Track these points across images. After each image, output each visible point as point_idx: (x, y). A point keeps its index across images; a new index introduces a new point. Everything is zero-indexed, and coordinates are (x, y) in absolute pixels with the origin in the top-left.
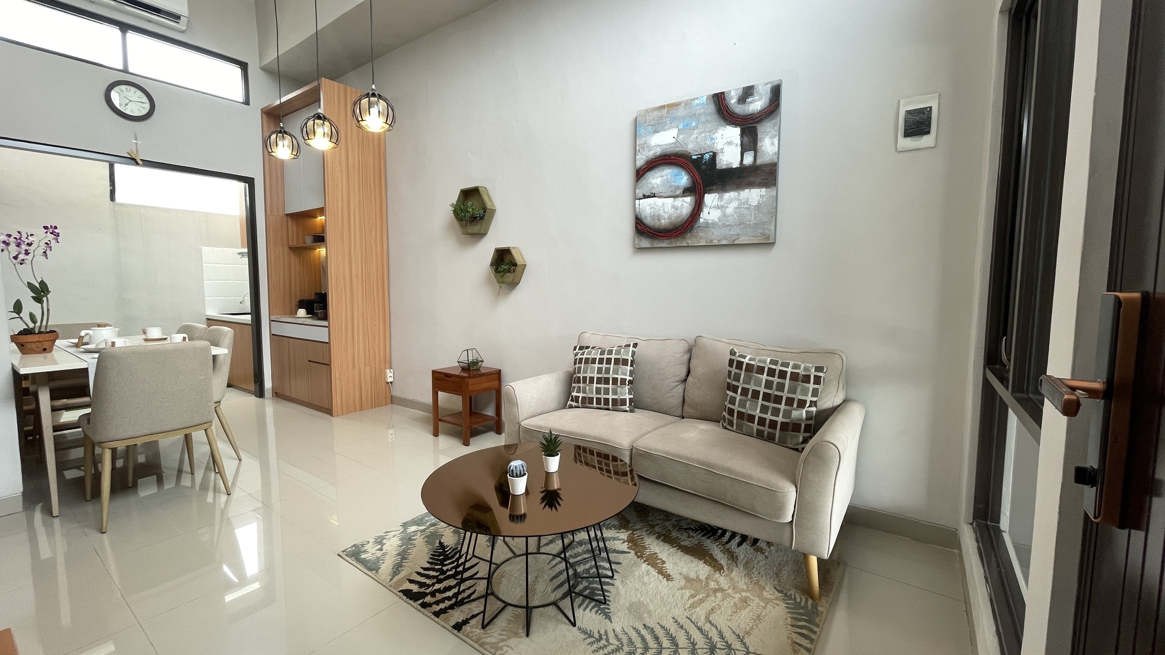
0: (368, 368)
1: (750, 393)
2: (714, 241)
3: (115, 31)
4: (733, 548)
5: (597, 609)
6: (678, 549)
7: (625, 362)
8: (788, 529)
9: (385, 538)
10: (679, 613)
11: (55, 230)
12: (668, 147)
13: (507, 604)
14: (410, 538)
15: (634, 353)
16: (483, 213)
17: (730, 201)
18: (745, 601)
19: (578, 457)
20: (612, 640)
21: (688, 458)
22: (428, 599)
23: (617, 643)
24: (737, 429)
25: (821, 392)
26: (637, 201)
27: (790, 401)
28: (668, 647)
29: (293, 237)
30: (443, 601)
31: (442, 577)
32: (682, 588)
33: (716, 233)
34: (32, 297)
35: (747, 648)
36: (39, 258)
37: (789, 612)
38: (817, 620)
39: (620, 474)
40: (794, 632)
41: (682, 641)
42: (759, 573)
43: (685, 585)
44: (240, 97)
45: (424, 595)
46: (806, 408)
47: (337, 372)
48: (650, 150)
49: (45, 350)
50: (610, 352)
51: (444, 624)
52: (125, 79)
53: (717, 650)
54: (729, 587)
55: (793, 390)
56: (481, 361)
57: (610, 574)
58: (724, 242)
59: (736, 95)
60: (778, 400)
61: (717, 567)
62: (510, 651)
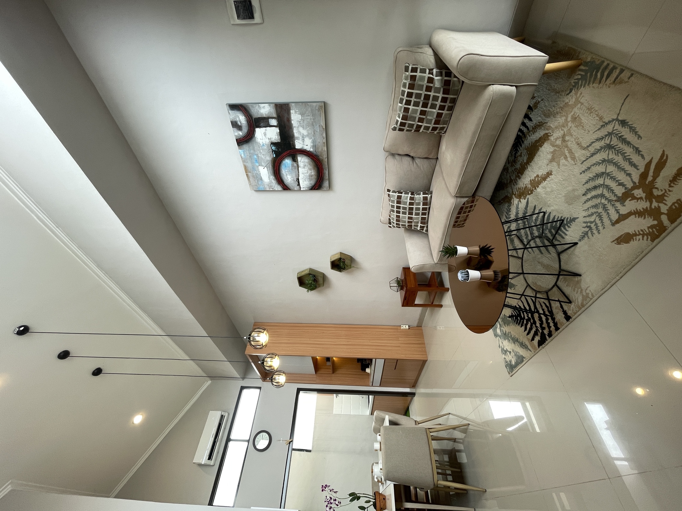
0: (400, 339)
1: (422, 116)
2: (324, 141)
3: (231, 444)
4: (532, 125)
5: (566, 227)
6: (529, 165)
7: (399, 197)
8: (521, 89)
9: (503, 348)
10: (577, 170)
11: (324, 486)
12: (270, 172)
13: (556, 284)
14: (504, 334)
15: (394, 192)
16: (311, 275)
17: (299, 132)
18: (574, 119)
19: (461, 226)
20: (592, 219)
21: (465, 161)
22: (546, 332)
23: (594, 216)
24: (446, 125)
25: (423, 66)
26: (301, 189)
27: (429, 89)
28: (603, 180)
29: (327, 371)
30: (548, 324)
31: (532, 321)
32: (559, 165)
33: (319, 141)
34: (357, 500)
35: (613, 120)
36: (337, 495)
37: (588, 85)
38: (598, 62)
39: (473, 199)
40: (605, 82)
41: (600, 169)
42: (554, 106)
43: (556, 163)
44: (258, 390)
45: (543, 334)
46: (433, 77)
47: (402, 356)
48: (272, 182)
49: (384, 499)
50: (393, 206)
51: (565, 326)
52: (253, 441)
53: (612, 143)
54: (562, 130)
55: (421, 87)
56: (397, 279)
57: (542, 214)
58: (324, 135)
59: (237, 132)
60: (427, 97)
61: (545, 138)
62: (589, 289)
